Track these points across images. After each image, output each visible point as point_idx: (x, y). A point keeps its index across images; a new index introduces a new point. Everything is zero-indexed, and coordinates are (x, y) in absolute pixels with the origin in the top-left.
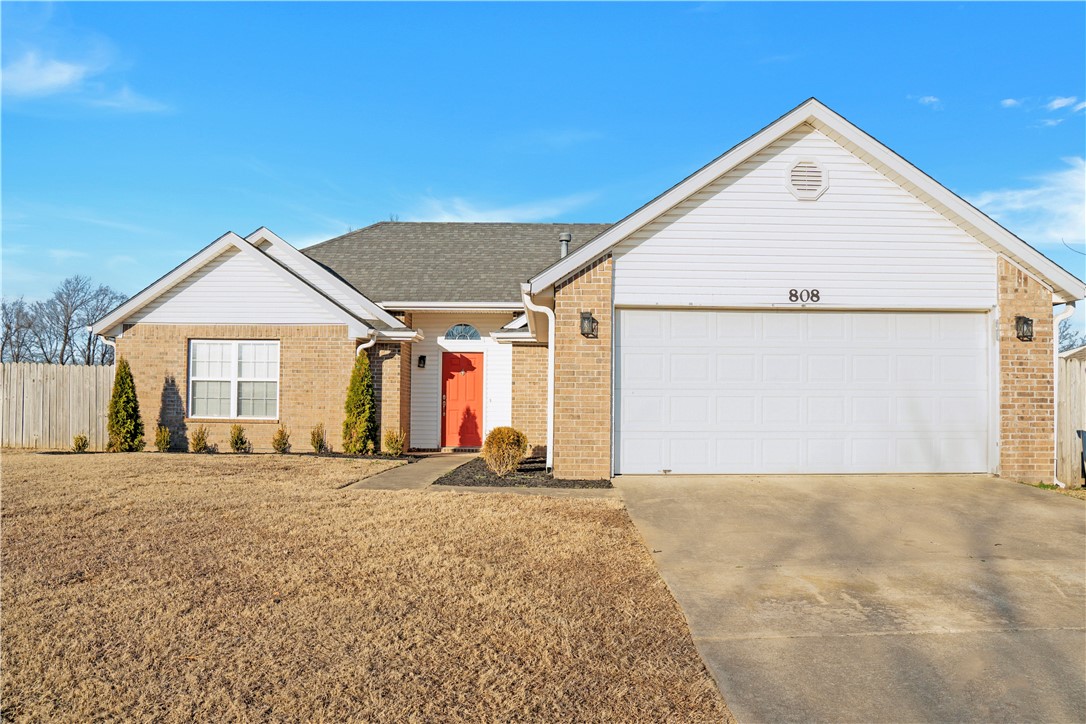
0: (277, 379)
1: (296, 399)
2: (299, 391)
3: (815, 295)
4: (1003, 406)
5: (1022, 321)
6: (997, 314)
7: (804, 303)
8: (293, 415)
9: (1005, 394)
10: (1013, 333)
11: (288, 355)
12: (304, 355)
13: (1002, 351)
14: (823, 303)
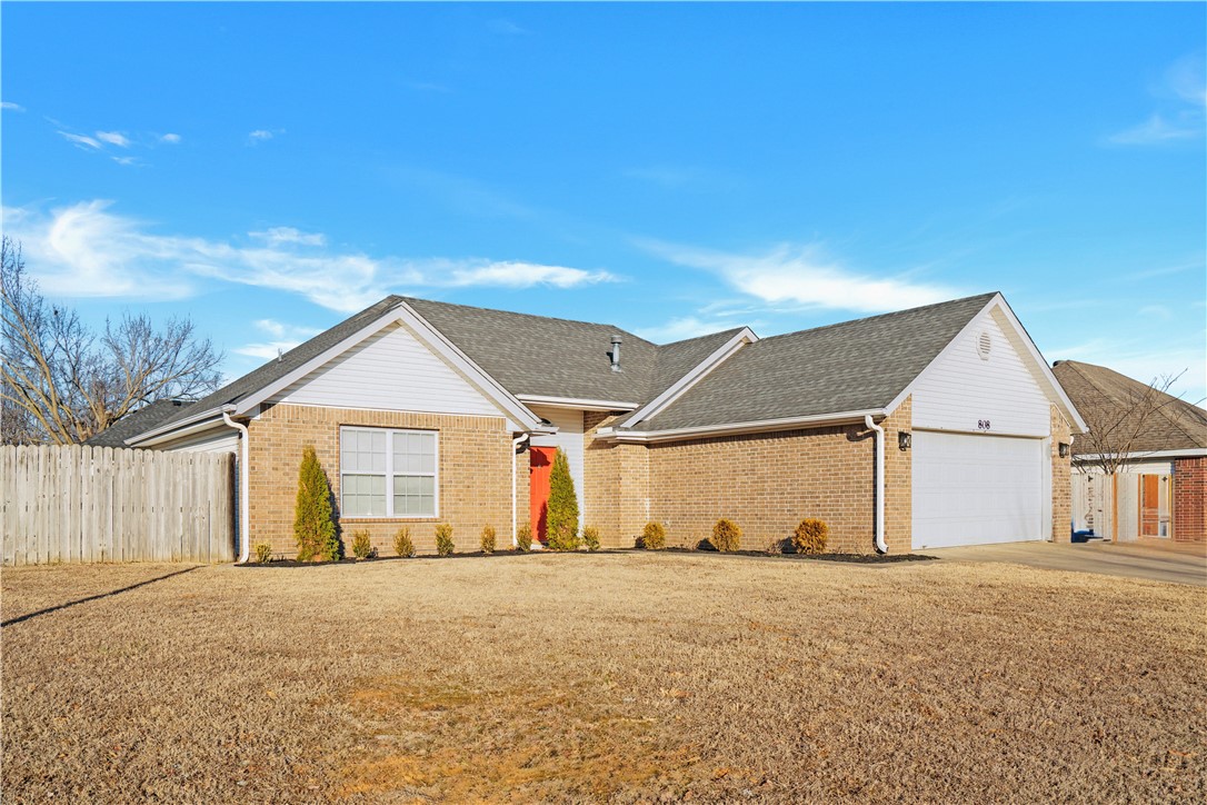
0: (436, 474)
1: (458, 495)
2: (460, 487)
3: (988, 425)
4: (1054, 498)
5: (1061, 445)
6: (1050, 441)
7: (984, 430)
8: (455, 512)
9: (1055, 491)
10: (1058, 453)
11: (448, 446)
12: (466, 448)
13: (1054, 464)
14: (992, 430)
